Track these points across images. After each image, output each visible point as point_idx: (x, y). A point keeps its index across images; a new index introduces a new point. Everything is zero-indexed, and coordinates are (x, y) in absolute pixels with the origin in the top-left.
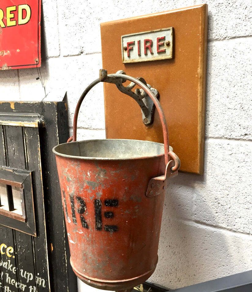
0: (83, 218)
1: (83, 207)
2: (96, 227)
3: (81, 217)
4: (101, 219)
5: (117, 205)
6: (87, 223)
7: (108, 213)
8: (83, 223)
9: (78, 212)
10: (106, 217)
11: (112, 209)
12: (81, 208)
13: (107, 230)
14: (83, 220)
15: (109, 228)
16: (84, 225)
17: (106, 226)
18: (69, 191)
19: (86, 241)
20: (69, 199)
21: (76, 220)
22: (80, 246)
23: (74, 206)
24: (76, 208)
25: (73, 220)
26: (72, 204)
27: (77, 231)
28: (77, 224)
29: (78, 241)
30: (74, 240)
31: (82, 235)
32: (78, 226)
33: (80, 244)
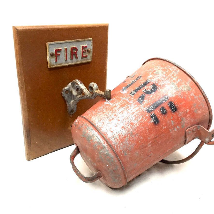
0: (144, 96)
1: (152, 91)
2: (147, 108)
3: (142, 95)
4: (156, 107)
5: (174, 111)
6: (143, 100)
7: (165, 109)
9: (144, 91)
10: (160, 110)
11: (169, 110)
12: (149, 90)
13: (152, 117)
14: (142, 97)
15: (154, 117)
16: (140, 100)
17: (154, 114)
18: (149, 78)
19: (128, 109)
20: (144, 81)
21: (134, 94)
22: (118, 108)
23: (143, 86)
24: (144, 88)
25: (132, 92)
26: (143, 85)
27: (127, 100)
28: (133, 96)
29: (119, 105)
30: (114, 103)
31: (130, 104)
32: (132, 97)
33: (120, 108)
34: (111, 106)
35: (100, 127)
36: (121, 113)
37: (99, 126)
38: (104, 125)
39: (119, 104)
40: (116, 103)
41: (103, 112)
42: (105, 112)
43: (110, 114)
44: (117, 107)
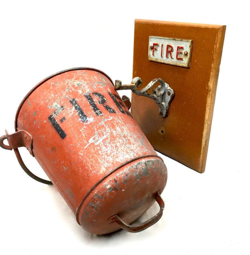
0: (107, 106)
1: (102, 98)
2: (120, 111)
3: (104, 106)
6: (112, 109)
8: (109, 110)
9: (100, 103)
10: (122, 105)
12: (100, 100)
13: (128, 114)
14: (107, 108)
16: (111, 111)
17: (125, 111)
18: (82, 93)
19: (119, 124)
20: (85, 99)
21: (100, 112)
22: (116, 131)
23: (93, 101)
24: (96, 102)
25: (96, 113)
26: (90, 101)
27: (106, 120)
28: (103, 114)
29: (111, 129)
30: (105, 133)
31: (113, 120)
32: (105, 115)
33: (115, 130)
34: (108, 137)
35: (136, 155)
36: (123, 131)
37: (134, 156)
38: (134, 151)
39: (109, 129)
40: (105, 131)
41: (115, 147)
42: (116, 145)
43: (121, 141)
44: (114, 132)
